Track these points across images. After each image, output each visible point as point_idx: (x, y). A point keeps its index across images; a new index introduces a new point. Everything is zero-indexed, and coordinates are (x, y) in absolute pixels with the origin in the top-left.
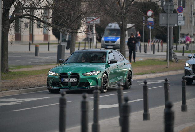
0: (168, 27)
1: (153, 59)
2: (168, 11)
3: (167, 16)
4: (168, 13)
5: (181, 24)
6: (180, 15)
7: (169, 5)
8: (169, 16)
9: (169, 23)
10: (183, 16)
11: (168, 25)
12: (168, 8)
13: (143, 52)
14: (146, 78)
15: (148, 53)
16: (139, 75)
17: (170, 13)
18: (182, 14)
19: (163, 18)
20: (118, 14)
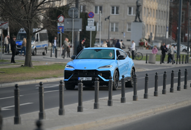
0: (72, 32)
1: (60, 64)
2: (72, 16)
3: (72, 21)
4: (72, 18)
5: (92, 29)
6: (91, 20)
7: (74, 10)
8: (73, 21)
9: (73, 28)
10: (94, 22)
11: (72, 30)
12: (72, 13)
13: (54, 57)
14: (47, 82)
15: (58, 58)
16: (40, 79)
17: (74, 18)
18: (93, 19)
19: (68, 23)
20: (22, 19)
